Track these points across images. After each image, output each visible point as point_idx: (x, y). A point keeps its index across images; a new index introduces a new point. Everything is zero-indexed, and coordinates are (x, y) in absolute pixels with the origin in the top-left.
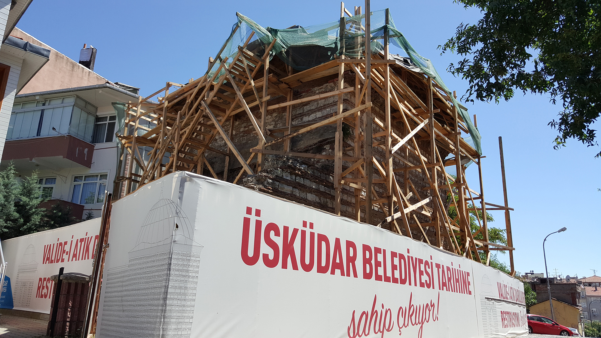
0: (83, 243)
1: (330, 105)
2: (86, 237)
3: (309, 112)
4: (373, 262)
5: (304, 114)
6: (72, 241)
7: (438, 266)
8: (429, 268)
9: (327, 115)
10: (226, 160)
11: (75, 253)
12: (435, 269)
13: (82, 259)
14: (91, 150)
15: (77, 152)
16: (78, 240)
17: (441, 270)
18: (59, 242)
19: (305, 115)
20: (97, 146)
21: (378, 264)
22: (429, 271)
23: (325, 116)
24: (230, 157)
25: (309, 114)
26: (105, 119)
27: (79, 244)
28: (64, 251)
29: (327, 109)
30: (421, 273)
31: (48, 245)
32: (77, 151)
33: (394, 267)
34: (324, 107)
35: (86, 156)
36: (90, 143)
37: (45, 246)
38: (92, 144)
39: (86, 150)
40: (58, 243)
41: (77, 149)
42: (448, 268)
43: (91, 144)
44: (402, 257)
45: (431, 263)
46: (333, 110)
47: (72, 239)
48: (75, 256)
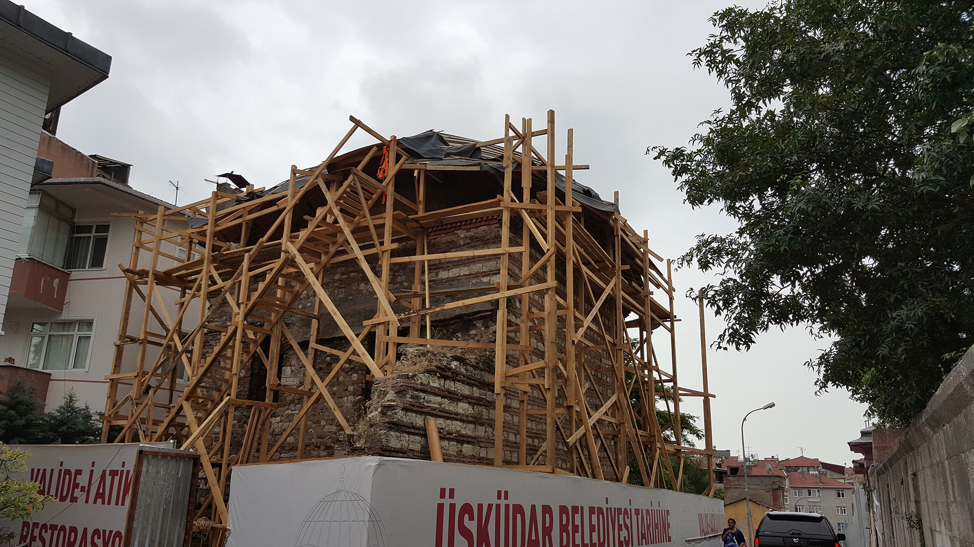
0: (117, 478)
1: (483, 258)
2: (123, 469)
3: (449, 264)
4: (570, 528)
5: (441, 266)
6: (92, 471)
7: (637, 511)
8: (628, 518)
9: (478, 273)
10: (313, 325)
11: (101, 491)
12: (634, 517)
13: (117, 504)
14: (65, 279)
15: (42, 285)
16: (104, 472)
17: (640, 517)
18: (63, 468)
19: (443, 269)
20: (75, 274)
21: (575, 529)
22: (628, 522)
23: (474, 274)
24: (318, 320)
25: (449, 268)
26: (88, 229)
27: (108, 479)
28: (76, 485)
29: (478, 265)
30: (620, 529)
31: (39, 470)
32: (42, 283)
33: (592, 528)
34: (473, 260)
35: (56, 291)
36: (62, 268)
37: (33, 470)
38: (66, 271)
39: (56, 281)
40: (60, 470)
41: (42, 281)
42: (647, 511)
43: (62, 270)
44: (600, 510)
45: (630, 509)
46: (487, 267)
47: (92, 468)
48: (100, 495)
